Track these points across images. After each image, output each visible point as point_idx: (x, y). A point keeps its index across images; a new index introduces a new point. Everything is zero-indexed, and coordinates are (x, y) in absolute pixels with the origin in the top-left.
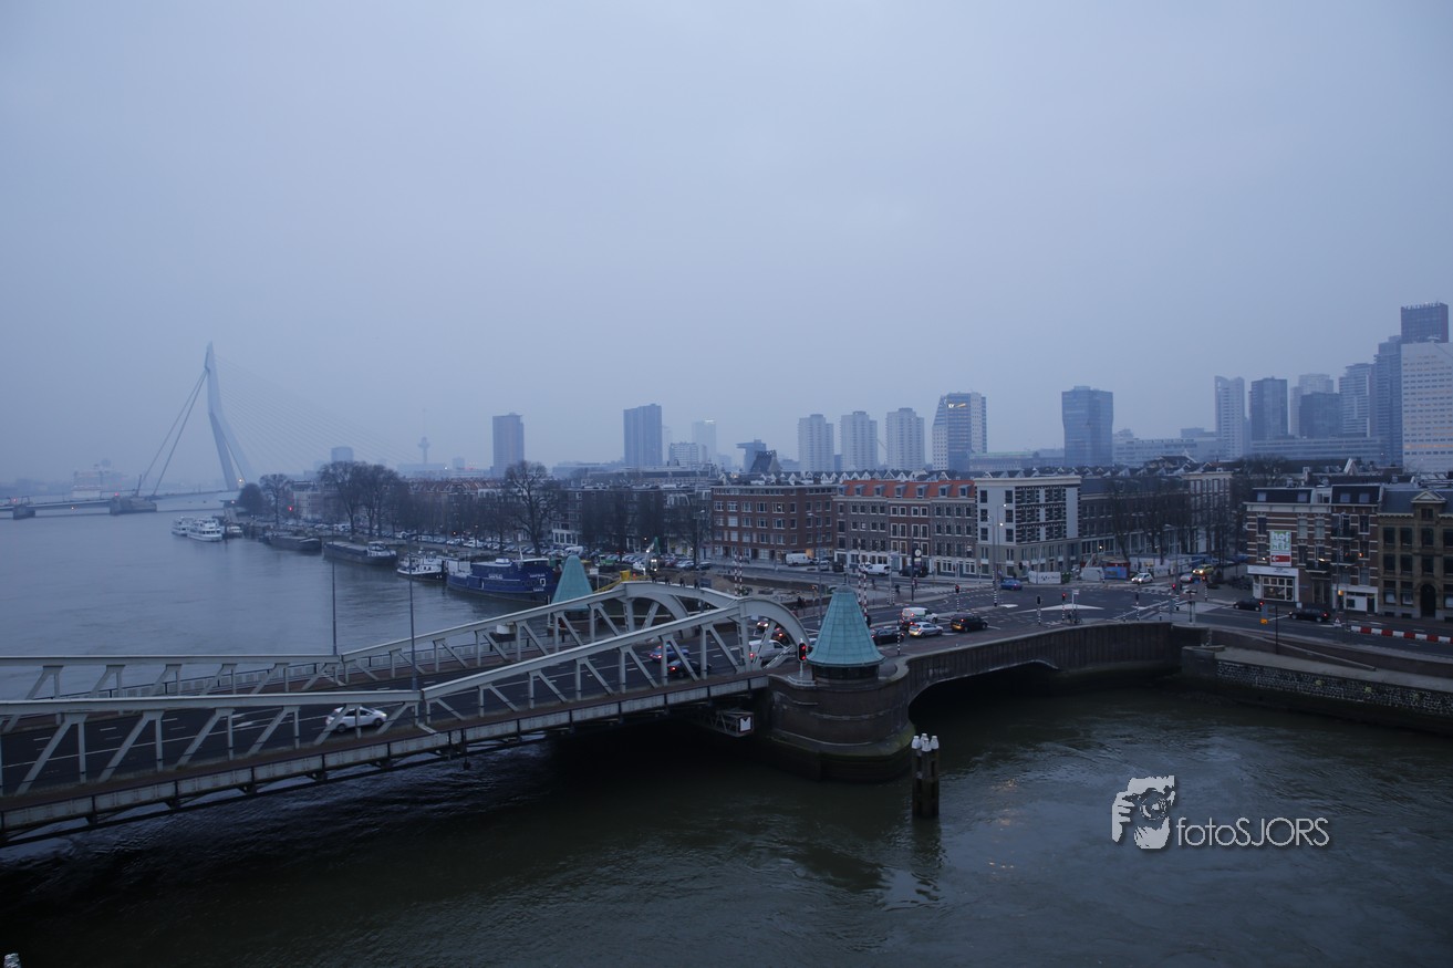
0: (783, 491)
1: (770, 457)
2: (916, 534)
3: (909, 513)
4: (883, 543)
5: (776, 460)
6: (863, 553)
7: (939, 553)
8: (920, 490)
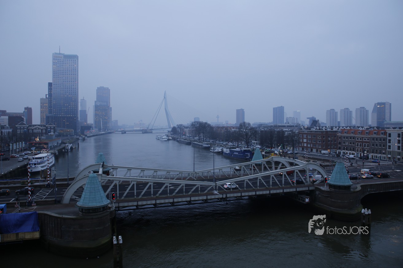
0: (321, 132)
1: (317, 122)
2: (365, 146)
3: (363, 140)
4: (353, 148)
5: (319, 123)
6: (347, 151)
7: (373, 153)
8: (367, 133)
